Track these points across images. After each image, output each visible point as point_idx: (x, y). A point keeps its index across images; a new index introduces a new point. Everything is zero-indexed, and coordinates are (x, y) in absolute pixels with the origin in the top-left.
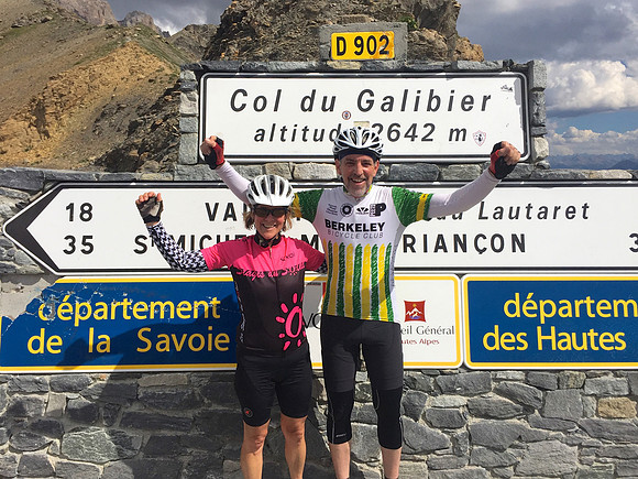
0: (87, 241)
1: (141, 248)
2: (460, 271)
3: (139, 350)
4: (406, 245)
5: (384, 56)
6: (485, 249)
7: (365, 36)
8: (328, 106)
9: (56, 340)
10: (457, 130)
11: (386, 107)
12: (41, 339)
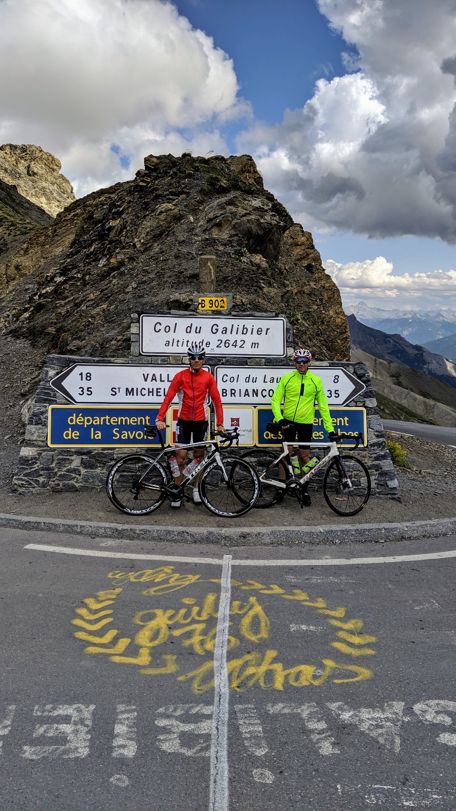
0: (89, 389)
1: (114, 393)
2: (255, 405)
3: (114, 438)
4: (232, 393)
5: (222, 309)
6: (266, 396)
7: (214, 299)
8: (198, 331)
9: (76, 433)
10: (255, 343)
11: (224, 332)
12: (70, 432)
